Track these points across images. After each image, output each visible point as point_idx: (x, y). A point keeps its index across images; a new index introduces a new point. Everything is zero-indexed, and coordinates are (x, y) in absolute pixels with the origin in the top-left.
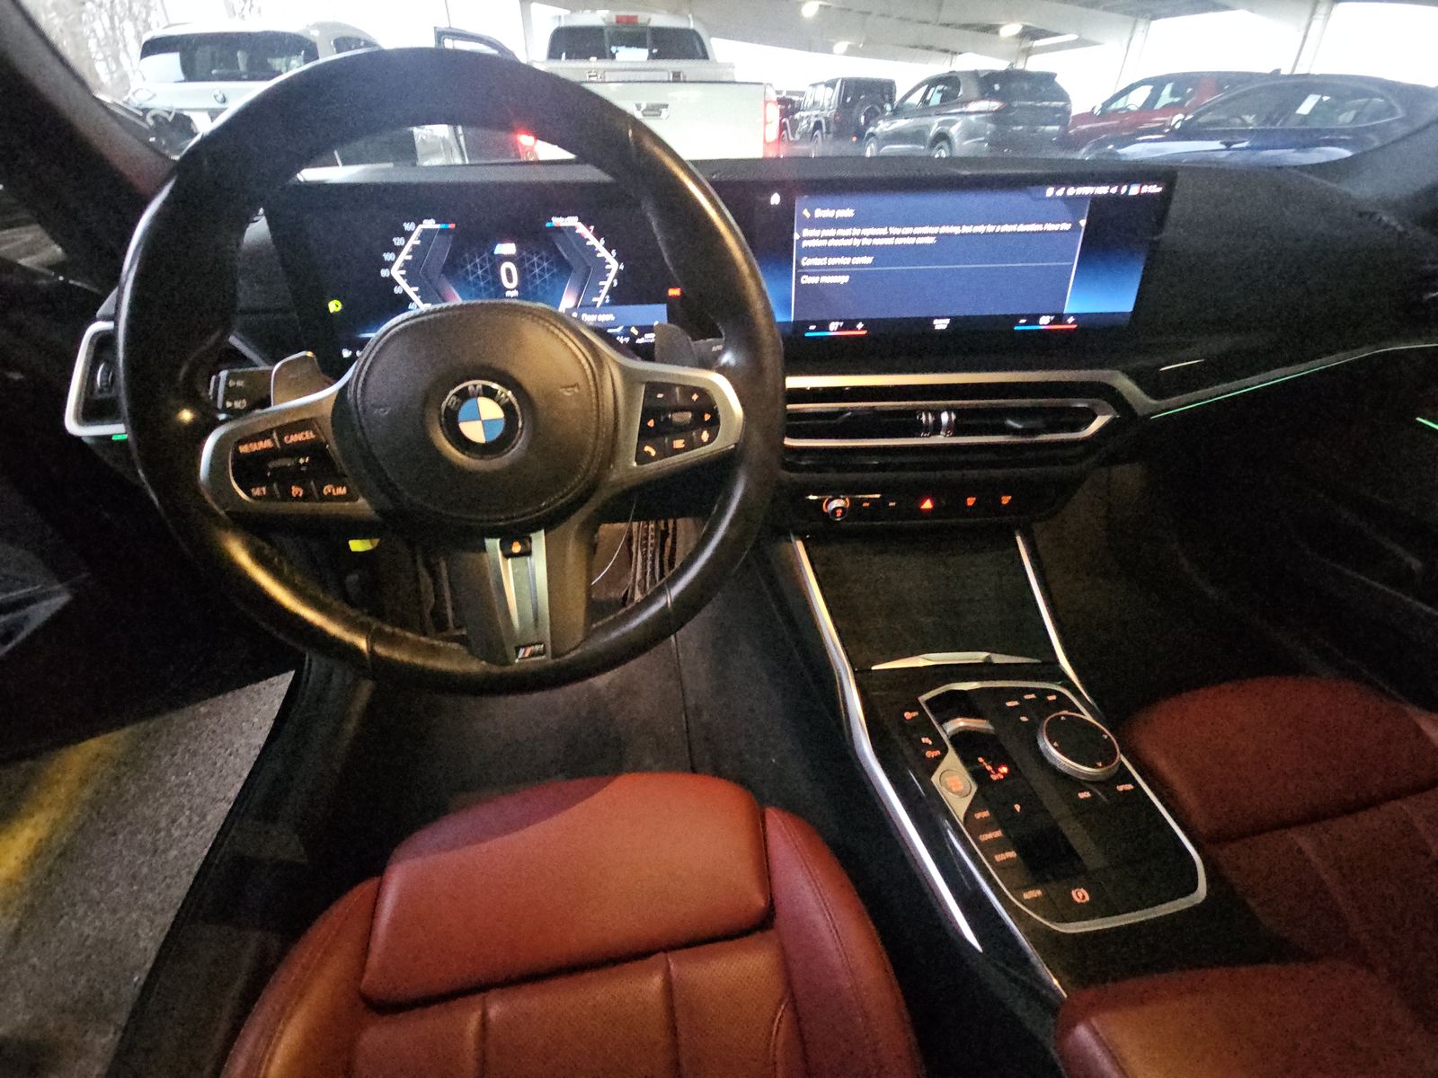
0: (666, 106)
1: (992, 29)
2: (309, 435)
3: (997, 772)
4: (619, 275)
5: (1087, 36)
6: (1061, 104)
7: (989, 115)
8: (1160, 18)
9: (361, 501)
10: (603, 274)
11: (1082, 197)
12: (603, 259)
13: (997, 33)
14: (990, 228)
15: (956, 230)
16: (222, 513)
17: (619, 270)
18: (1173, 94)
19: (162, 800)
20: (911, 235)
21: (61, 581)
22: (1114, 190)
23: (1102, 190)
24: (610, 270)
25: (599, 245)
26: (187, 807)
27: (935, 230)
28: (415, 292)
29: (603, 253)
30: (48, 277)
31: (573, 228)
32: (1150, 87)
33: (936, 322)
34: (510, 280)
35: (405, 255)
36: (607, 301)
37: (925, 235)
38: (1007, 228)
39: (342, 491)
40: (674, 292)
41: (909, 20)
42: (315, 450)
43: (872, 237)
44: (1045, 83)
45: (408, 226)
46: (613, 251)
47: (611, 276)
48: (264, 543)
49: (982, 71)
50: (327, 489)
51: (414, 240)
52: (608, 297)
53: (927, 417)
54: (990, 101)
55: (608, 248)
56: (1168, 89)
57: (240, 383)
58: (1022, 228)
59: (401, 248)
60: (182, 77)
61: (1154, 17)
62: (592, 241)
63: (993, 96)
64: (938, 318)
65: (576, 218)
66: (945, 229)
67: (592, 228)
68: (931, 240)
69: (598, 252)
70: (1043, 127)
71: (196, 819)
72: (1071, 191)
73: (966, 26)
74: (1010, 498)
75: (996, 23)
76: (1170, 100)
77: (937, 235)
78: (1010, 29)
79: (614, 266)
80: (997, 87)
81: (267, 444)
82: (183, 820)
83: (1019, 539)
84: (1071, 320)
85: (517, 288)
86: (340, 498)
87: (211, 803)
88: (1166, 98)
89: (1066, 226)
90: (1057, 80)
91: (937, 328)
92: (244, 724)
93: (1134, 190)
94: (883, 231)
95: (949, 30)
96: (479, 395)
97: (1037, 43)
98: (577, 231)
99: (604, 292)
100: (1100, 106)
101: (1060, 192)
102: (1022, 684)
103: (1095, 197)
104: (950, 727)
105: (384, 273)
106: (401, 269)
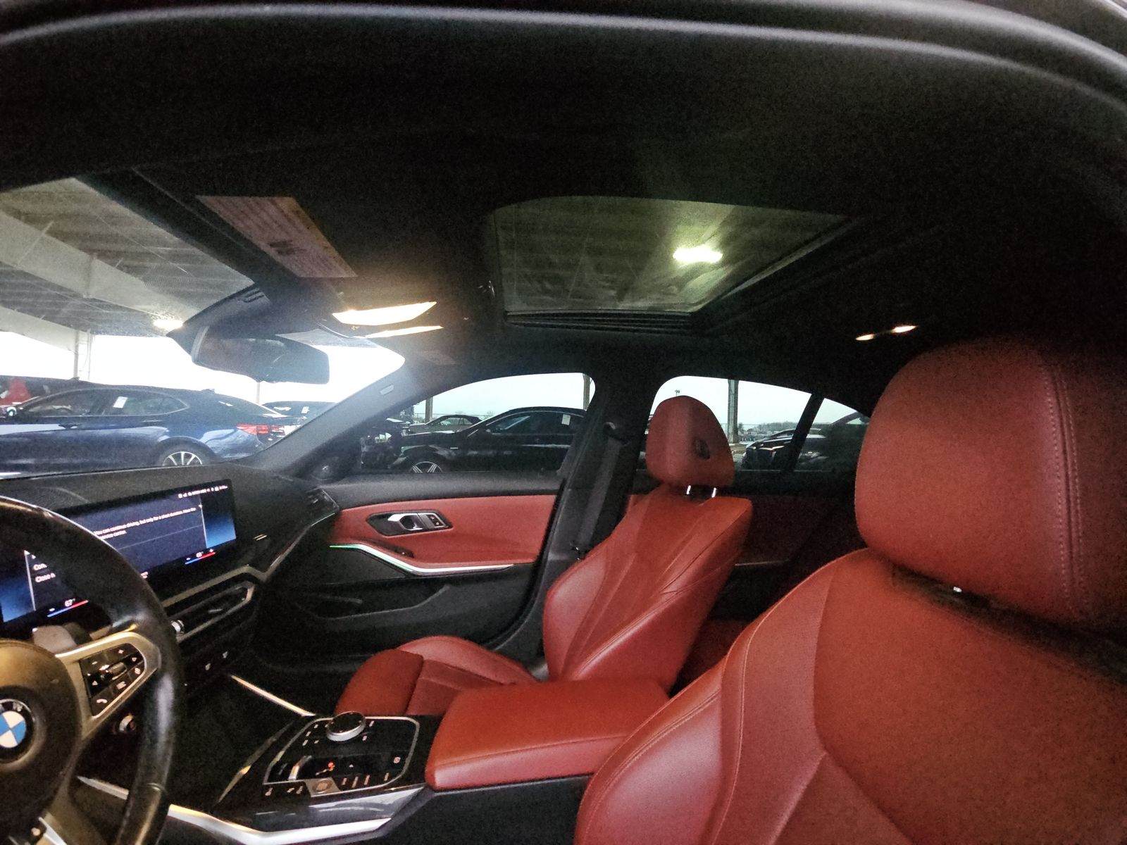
3: (330, 768)
11: (196, 496)
15: (137, 524)
20: (113, 532)
22: (208, 490)
23: (204, 491)
27: (124, 527)
37: (120, 530)
38: (164, 517)
58: (172, 515)
72: (190, 494)
74: (226, 653)
77: (125, 529)
84: (211, 551)
89: (193, 509)
93: (217, 489)
96: (3, 712)
101: (185, 495)
102: (300, 733)
103: (201, 495)
104: (293, 776)
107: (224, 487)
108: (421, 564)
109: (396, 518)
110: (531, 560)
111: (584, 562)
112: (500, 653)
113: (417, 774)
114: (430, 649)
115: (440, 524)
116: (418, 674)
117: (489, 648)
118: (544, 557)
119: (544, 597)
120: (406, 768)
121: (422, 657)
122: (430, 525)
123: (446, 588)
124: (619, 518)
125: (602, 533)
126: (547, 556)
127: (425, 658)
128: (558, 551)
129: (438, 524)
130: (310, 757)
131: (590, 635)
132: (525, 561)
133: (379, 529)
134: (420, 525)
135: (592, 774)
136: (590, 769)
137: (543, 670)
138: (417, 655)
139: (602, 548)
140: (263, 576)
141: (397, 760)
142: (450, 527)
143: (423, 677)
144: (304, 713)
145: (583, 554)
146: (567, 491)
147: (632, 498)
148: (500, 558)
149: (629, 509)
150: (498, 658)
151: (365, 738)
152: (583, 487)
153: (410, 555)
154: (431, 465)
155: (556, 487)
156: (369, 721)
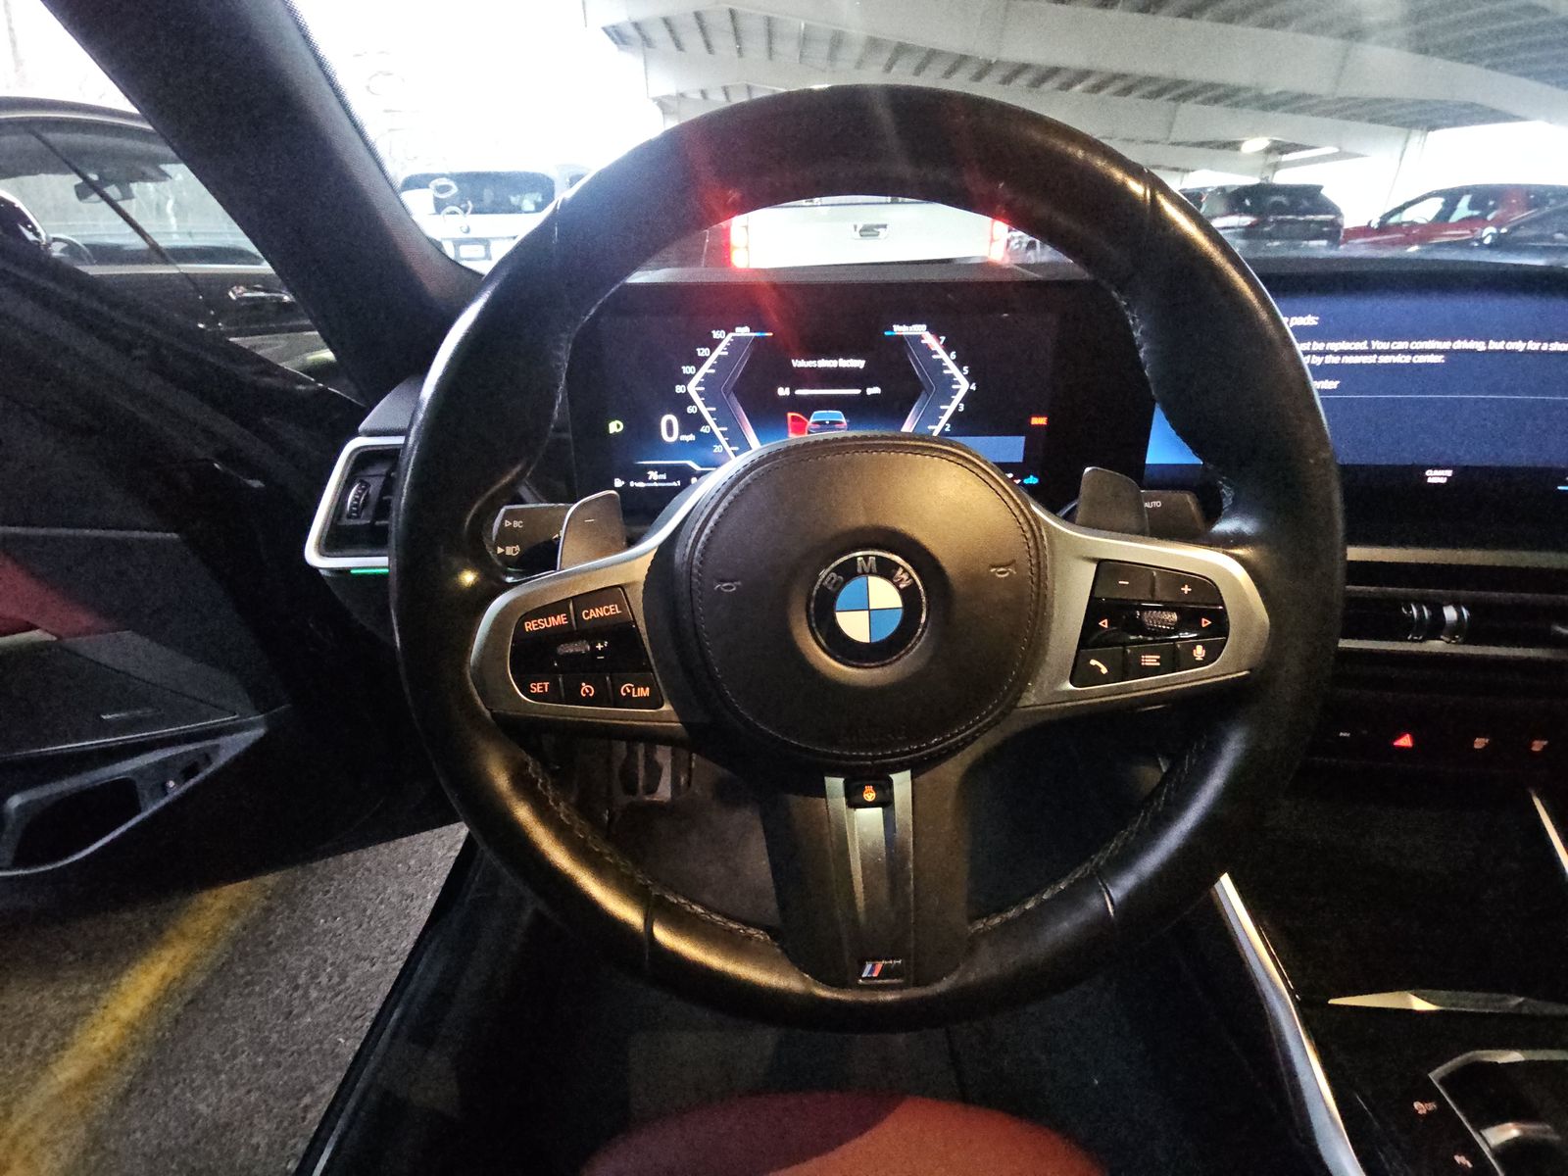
0: (885, 226)
1: (1233, 145)
2: (613, 610)
4: (969, 398)
5: (1348, 148)
6: (1330, 217)
7: (1238, 230)
8: (1443, 128)
9: (666, 707)
10: (947, 394)
12: (952, 376)
13: (1238, 149)
14: (1533, 346)
15: (1480, 346)
16: (488, 714)
17: (969, 390)
18: (1472, 206)
19: (306, 949)
20: (1405, 352)
21: (259, 710)
24: (958, 390)
25: (948, 360)
26: (330, 961)
27: (1446, 345)
28: (709, 412)
29: (953, 369)
30: (307, 382)
31: (920, 337)
32: (1442, 200)
33: (1429, 473)
35: (707, 369)
36: (947, 430)
37: (1430, 352)
39: (644, 692)
40: (1039, 421)
41: (1133, 140)
42: (620, 632)
43: (1342, 353)
44: (1307, 198)
45: (716, 334)
46: (965, 368)
47: (957, 398)
48: (530, 758)
49: (1231, 187)
50: (625, 688)
51: (720, 350)
52: (949, 425)
53: (1420, 611)
54: (1241, 215)
55: (959, 363)
56: (1465, 201)
57: (517, 524)
59: (705, 359)
60: (434, 211)
61: (1433, 128)
62: (942, 354)
63: (1247, 211)
64: (1433, 468)
65: (924, 327)
66: (1459, 345)
67: (943, 338)
68: (1438, 359)
69: (947, 368)
70: (1305, 242)
71: (336, 979)
73: (1201, 144)
74: (1544, 742)
75: (1238, 139)
76: (1469, 213)
77: (1447, 352)
78: (1255, 144)
79: (964, 386)
80: (1248, 202)
81: (560, 620)
82: (324, 979)
83: (1537, 802)
86: (641, 703)
87: (355, 961)
88: (1463, 210)
90: (1323, 192)
91: (1430, 480)
92: (400, 865)
94: (1362, 346)
95: (1180, 149)
96: (871, 573)
97: (1285, 158)
98: (923, 342)
99: (944, 419)
100: (1379, 220)
105: (679, 389)
106: (700, 384)
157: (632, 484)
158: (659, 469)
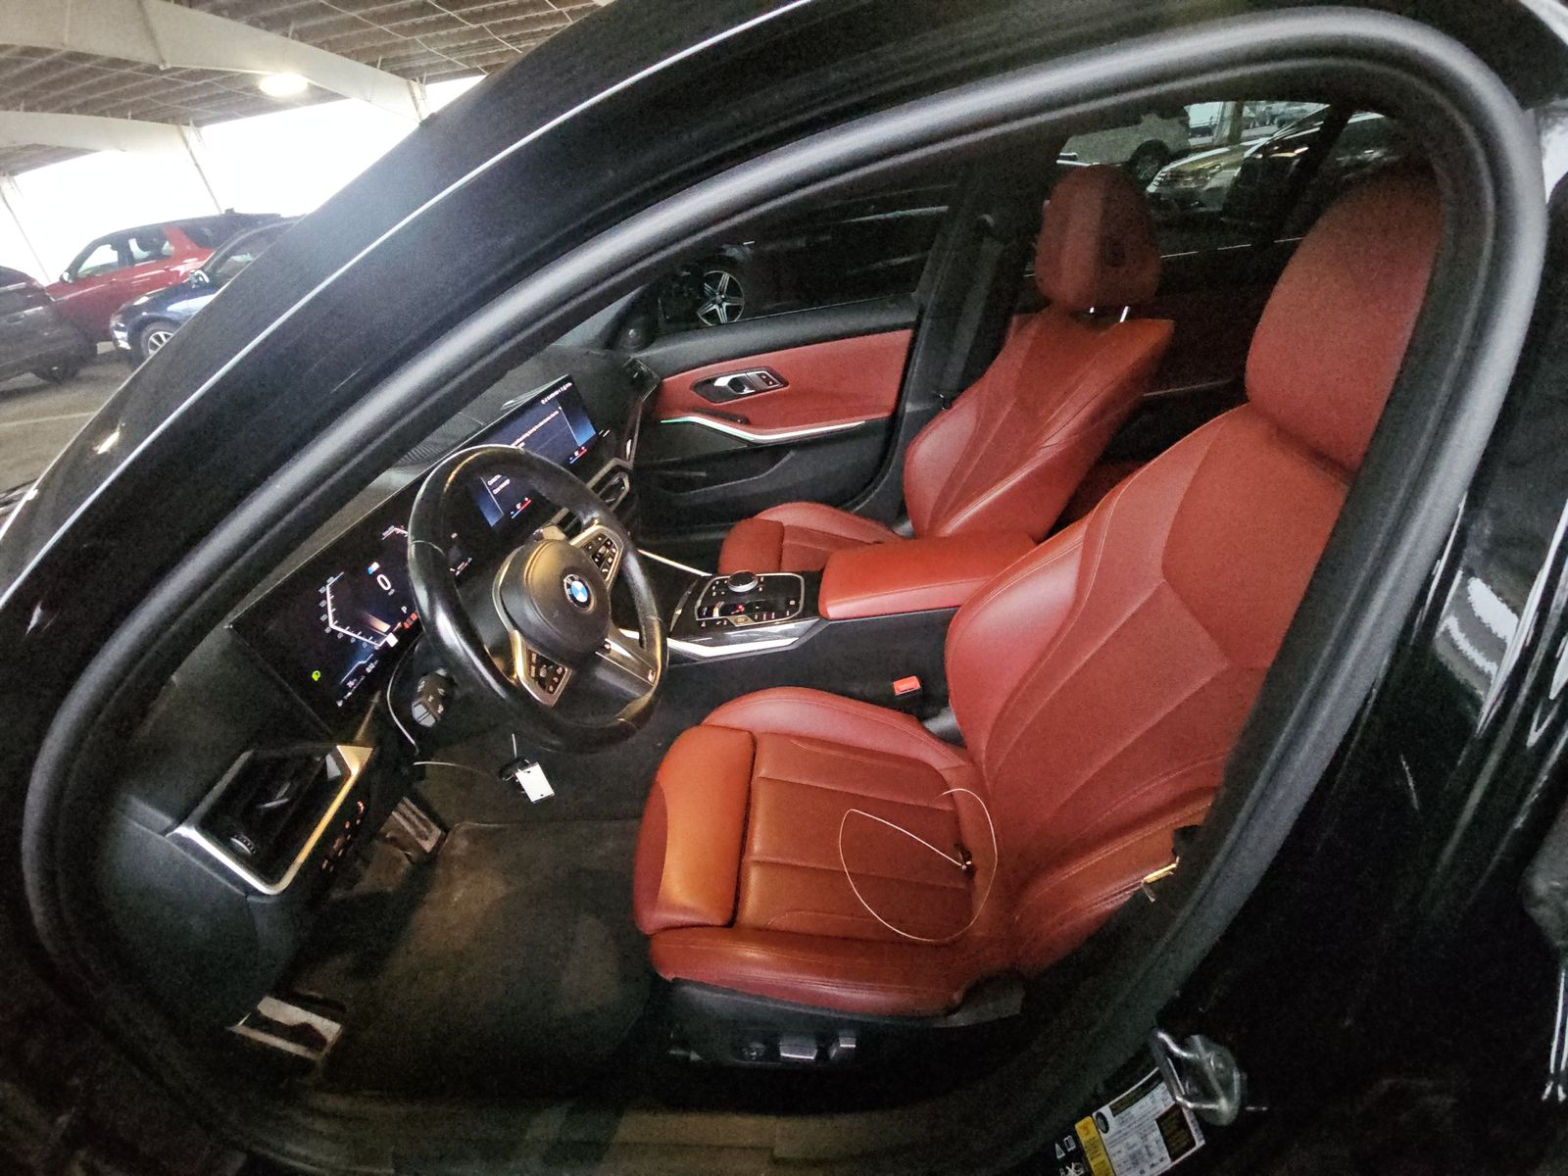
3: (741, 609)
11: (553, 399)
18: (142, 248)
20: (519, 444)
22: (559, 391)
23: (556, 393)
28: (349, 630)
34: (386, 585)
35: (330, 611)
38: (541, 424)
45: (321, 591)
51: (329, 597)
56: (134, 245)
58: (545, 421)
59: (326, 606)
65: (392, 526)
67: (403, 526)
72: (549, 398)
76: (144, 255)
77: (524, 441)
84: (583, 448)
85: (392, 588)
89: (557, 412)
93: (565, 388)
98: (398, 533)
101: (546, 400)
102: (707, 587)
103: (556, 397)
104: (716, 614)
105: (328, 631)
106: (334, 621)
107: (569, 384)
108: (764, 431)
109: (722, 382)
110: (886, 414)
111: (950, 411)
112: (857, 514)
113: (812, 609)
114: (788, 515)
115: (774, 383)
116: (782, 539)
117: (847, 510)
118: (901, 411)
119: (903, 457)
120: (801, 607)
121: (781, 523)
122: (764, 386)
123: (792, 453)
124: (995, 353)
125: (973, 373)
126: (904, 409)
127: (785, 524)
128: (917, 399)
129: (771, 383)
130: (723, 603)
131: (959, 491)
132: (880, 416)
133: (707, 395)
134: (751, 387)
135: (959, 606)
136: (957, 603)
137: (907, 527)
138: (777, 522)
139: (974, 391)
140: (629, 465)
141: (792, 603)
142: (786, 384)
143: (786, 542)
144: (703, 574)
145: (948, 403)
146: (927, 323)
147: (1015, 319)
148: (850, 415)
149: (1011, 338)
150: (857, 519)
151: (761, 589)
152: (949, 312)
153: (746, 422)
154: (721, 275)
155: (913, 319)
156: (760, 577)
157: (345, 697)
158: (350, 678)
